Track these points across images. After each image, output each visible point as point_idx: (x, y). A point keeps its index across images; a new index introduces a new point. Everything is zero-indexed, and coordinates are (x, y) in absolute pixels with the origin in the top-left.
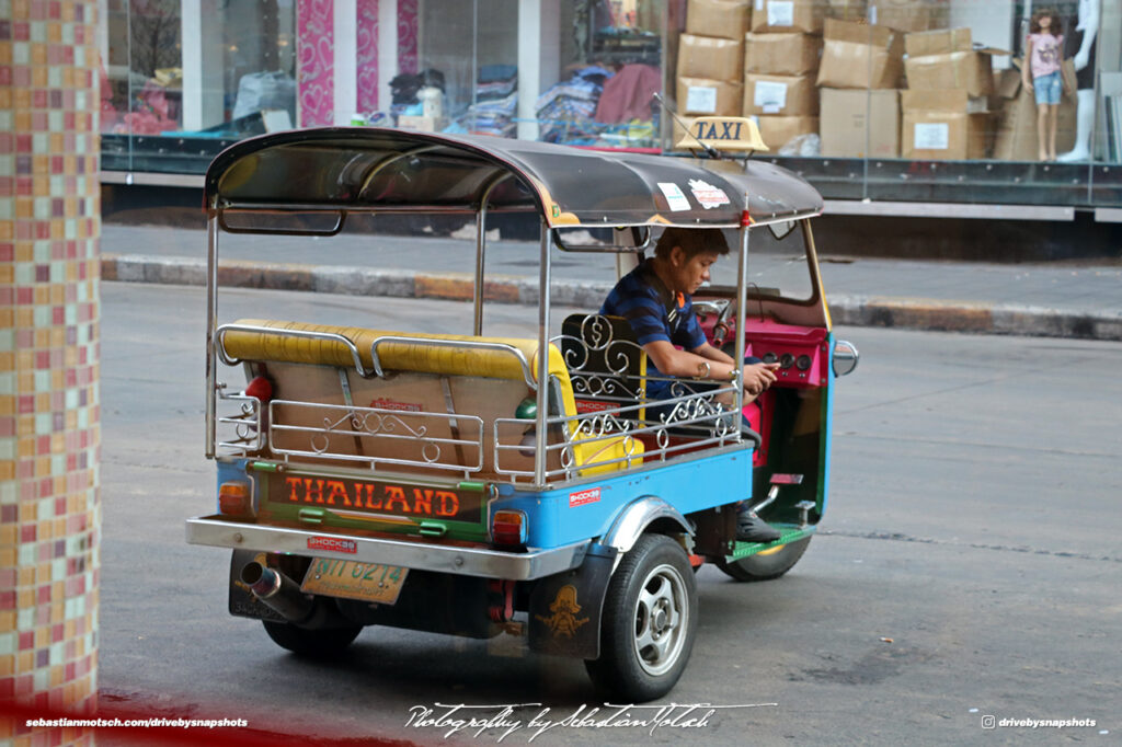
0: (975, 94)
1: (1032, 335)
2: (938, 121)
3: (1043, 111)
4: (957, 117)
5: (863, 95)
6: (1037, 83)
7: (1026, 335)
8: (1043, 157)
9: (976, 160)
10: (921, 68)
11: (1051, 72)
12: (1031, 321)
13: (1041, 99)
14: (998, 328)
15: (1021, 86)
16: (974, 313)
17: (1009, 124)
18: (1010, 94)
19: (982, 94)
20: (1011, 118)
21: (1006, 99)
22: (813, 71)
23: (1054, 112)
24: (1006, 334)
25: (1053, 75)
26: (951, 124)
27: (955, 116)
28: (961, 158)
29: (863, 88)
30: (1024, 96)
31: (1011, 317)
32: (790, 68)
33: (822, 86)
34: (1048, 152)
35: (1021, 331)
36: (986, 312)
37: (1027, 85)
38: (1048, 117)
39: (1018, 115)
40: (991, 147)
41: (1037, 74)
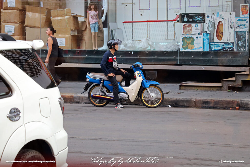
0: (73, 29)
1: (86, 103)
2: (62, 38)
3: (93, 34)
4: (68, 36)
5: (39, 29)
6: (91, 26)
7: (84, 103)
8: (94, 49)
9: (74, 49)
10: (56, 21)
11: (95, 22)
12: (85, 99)
13: (92, 31)
14: (76, 101)
15: (86, 27)
16: (68, 97)
17: (84, 39)
18: (84, 29)
19: (75, 29)
20: (84, 37)
21: (83, 31)
22: (23, 22)
23: (96, 34)
24: (78, 103)
25: (96, 23)
26: (66, 38)
27: (67, 36)
28: (70, 49)
29: (39, 27)
30: (88, 30)
31: (80, 98)
32: (16, 21)
33: (26, 26)
34: (95, 47)
35: (82, 102)
36: (72, 96)
37: (88, 26)
38: (95, 36)
39: (86, 35)
40: (79, 46)
41: (91, 23)
